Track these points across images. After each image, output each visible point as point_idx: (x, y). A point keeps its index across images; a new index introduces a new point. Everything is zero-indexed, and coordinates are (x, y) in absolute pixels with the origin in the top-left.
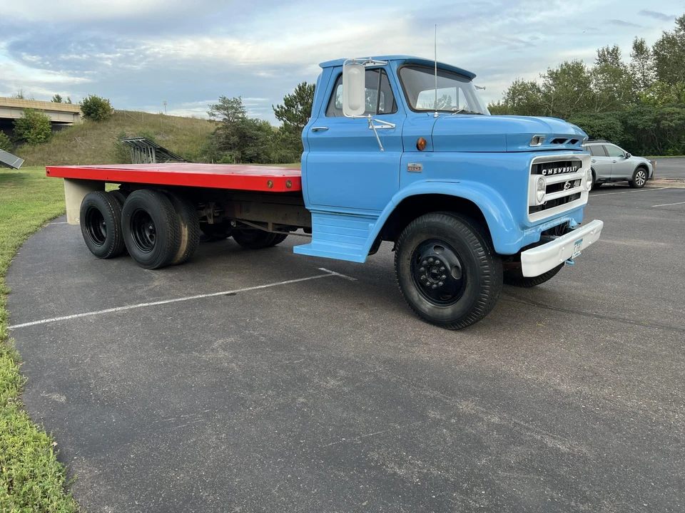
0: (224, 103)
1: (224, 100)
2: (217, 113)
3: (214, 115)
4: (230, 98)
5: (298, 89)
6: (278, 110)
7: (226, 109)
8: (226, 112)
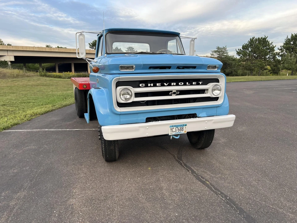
0: (218, 49)
1: (218, 48)
2: (214, 54)
3: (213, 55)
4: (221, 47)
5: (250, 40)
6: (238, 51)
7: (219, 52)
8: (218, 53)
